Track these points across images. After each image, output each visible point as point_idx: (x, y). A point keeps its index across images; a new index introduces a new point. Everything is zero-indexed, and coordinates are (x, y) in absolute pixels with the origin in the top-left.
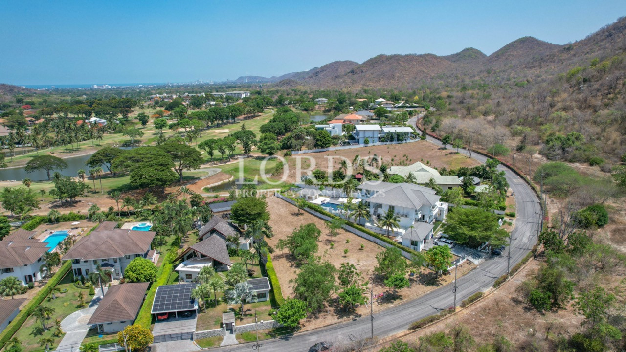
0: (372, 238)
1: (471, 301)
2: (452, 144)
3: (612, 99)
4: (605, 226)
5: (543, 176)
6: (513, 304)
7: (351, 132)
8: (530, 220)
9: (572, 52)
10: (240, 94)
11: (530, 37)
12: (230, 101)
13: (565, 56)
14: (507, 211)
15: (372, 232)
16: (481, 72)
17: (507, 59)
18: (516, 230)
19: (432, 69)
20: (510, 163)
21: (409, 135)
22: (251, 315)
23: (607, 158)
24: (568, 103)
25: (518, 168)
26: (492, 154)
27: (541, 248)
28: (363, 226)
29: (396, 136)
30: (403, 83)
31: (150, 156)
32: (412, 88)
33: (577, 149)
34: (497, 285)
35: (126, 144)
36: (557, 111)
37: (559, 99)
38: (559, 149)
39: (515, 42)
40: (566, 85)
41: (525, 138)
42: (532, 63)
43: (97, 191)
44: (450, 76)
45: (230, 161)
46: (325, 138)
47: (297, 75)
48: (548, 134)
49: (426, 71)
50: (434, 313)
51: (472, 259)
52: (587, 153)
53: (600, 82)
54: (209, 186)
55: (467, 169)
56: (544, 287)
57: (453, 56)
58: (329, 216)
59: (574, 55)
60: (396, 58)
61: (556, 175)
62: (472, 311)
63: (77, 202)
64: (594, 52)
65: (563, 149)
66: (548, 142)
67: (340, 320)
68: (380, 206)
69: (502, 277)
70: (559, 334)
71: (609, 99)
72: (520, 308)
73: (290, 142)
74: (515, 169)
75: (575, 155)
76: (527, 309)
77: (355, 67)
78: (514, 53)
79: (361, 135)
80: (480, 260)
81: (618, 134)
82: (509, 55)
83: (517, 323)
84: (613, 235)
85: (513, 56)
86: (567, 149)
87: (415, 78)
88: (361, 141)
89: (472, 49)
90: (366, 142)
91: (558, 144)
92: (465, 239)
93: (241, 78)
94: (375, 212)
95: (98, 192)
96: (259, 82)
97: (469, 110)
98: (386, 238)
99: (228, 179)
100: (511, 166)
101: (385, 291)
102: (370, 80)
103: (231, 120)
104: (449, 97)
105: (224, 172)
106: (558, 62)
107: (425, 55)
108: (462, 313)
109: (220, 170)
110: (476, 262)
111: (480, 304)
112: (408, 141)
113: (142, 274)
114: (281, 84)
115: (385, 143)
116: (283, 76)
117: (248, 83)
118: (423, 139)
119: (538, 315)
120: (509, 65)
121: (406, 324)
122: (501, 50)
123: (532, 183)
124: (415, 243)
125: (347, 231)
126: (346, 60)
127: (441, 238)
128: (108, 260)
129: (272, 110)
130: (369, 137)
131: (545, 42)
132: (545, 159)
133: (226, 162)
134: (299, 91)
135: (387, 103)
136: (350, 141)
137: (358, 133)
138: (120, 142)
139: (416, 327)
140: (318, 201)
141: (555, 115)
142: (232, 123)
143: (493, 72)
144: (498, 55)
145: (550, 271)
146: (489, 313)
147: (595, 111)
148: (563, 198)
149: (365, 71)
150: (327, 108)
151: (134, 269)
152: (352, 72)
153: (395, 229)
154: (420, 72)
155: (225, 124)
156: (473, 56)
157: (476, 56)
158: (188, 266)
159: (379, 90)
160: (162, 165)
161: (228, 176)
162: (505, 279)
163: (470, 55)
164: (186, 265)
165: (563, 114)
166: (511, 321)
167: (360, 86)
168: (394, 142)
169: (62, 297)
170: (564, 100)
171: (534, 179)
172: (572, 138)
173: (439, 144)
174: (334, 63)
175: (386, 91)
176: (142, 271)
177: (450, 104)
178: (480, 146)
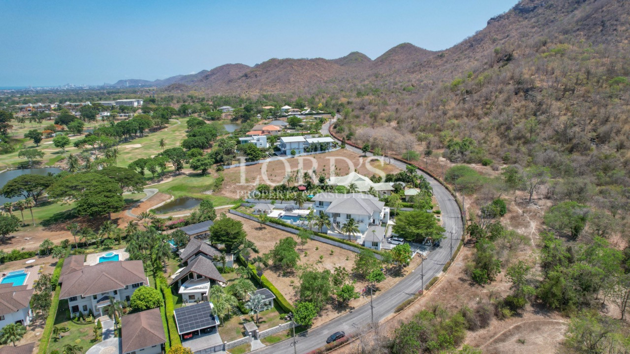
0: (337, 243)
1: (432, 284)
2: (372, 152)
3: (489, 109)
4: (505, 215)
5: (452, 177)
6: (461, 282)
7: (275, 144)
8: (453, 215)
9: (445, 59)
10: (132, 103)
11: (408, 43)
12: (126, 111)
13: (439, 62)
14: (434, 210)
15: (336, 238)
16: (369, 76)
17: (390, 63)
18: (444, 224)
19: (324, 73)
20: (422, 167)
21: (331, 145)
22: (265, 322)
23: (493, 158)
24: (458, 112)
25: (431, 171)
26: (407, 159)
27: (468, 237)
28: (326, 233)
29: (319, 146)
30: (300, 87)
31: (96, 184)
32: (310, 94)
33: (471, 152)
34: (445, 270)
35: (22, 167)
36: (449, 118)
37: (450, 108)
38: (459, 153)
39: (396, 47)
40: (451, 94)
41: (429, 143)
42: (413, 68)
43: (26, 224)
44: (342, 80)
45: (162, 180)
46: (255, 152)
47: (185, 78)
48: (448, 140)
49: (319, 75)
50: (408, 297)
51: (421, 252)
52: (479, 155)
53: (479, 93)
54: (154, 208)
55: (393, 175)
56: (481, 267)
57: (341, 59)
58: (293, 228)
59: (446, 62)
60: (289, 62)
61: (462, 176)
62: (435, 292)
63: (10, 239)
64: (461, 60)
65: (462, 153)
66: (449, 147)
67: (340, 314)
68: (338, 215)
69: (448, 263)
70: (496, 298)
71: (487, 109)
72: (466, 285)
73: (219, 156)
74: (429, 172)
75: (471, 158)
76: (472, 285)
77: (248, 71)
78: (396, 58)
79: (288, 147)
80: (426, 252)
81: (498, 138)
82: (392, 60)
83: (468, 295)
84: (511, 221)
85: (395, 60)
86: (465, 153)
87: (310, 82)
88: (288, 152)
89: (357, 53)
90: (293, 153)
91: (457, 148)
92: (413, 236)
93: (121, 81)
94: (335, 221)
95: (28, 225)
96: (143, 86)
97: (374, 117)
98: (349, 242)
99: (170, 199)
100: (425, 170)
101: (366, 285)
102: (266, 85)
103: (138, 134)
104: (348, 103)
105: (162, 192)
106: (434, 68)
107: (316, 59)
108: (429, 294)
109: (156, 190)
110: (425, 254)
111: (438, 285)
112: (330, 151)
113: (151, 301)
114: (170, 88)
115: (310, 153)
116: (169, 79)
117: (130, 87)
118: (343, 148)
119: (480, 288)
120: (393, 69)
121: (391, 309)
122: (384, 54)
123: (445, 183)
124: (376, 244)
125: (312, 239)
126: (237, 63)
127: (392, 237)
128: (108, 293)
129: (177, 121)
130: (295, 149)
131: (421, 48)
132: (449, 162)
133: (159, 181)
134: (196, 97)
135: (294, 111)
136: (276, 153)
137: (283, 145)
138: (13, 164)
139: (400, 309)
140: (275, 214)
141: (449, 122)
142: (140, 137)
143: (380, 76)
144: (383, 59)
145: (484, 255)
146: (447, 292)
147: (479, 119)
148: (471, 195)
149: (258, 75)
150: (234, 117)
151: (142, 297)
152: (246, 76)
153: (355, 234)
154: (314, 76)
155: (133, 138)
156: (360, 60)
157: (362, 60)
158: (189, 288)
159: (278, 95)
160: (110, 191)
161: (168, 196)
162: (449, 264)
163: (355, 59)
164: (186, 287)
165: (455, 121)
166: (463, 295)
167: (257, 91)
168: (318, 152)
169: (68, 336)
170: (453, 109)
171: (446, 179)
172: (467, 143)
173: (360, 152)
174: (224, 66)
175: (285, 96)
176: (151, 299)
177: (353, 111)
178: (394, 153)
